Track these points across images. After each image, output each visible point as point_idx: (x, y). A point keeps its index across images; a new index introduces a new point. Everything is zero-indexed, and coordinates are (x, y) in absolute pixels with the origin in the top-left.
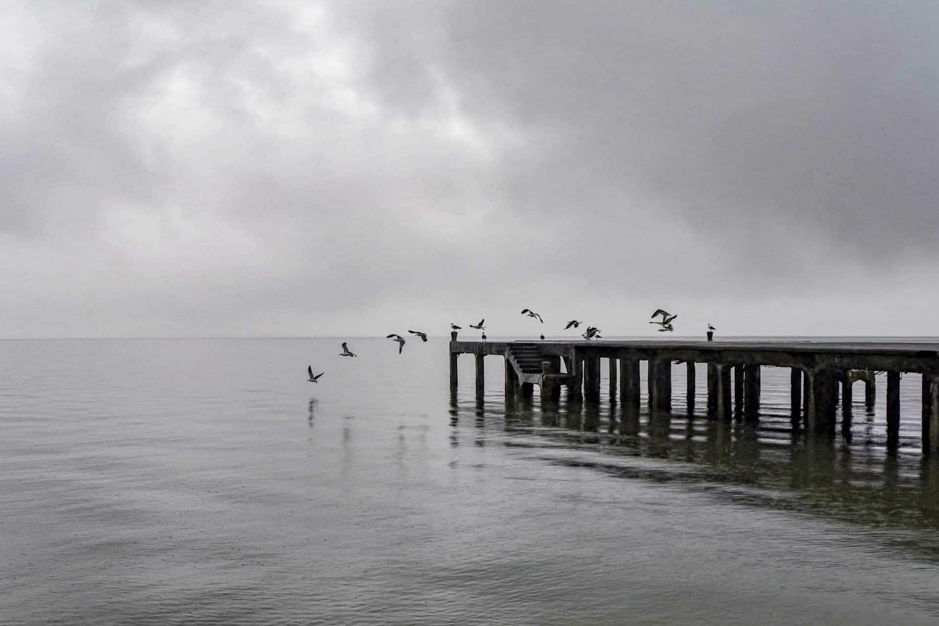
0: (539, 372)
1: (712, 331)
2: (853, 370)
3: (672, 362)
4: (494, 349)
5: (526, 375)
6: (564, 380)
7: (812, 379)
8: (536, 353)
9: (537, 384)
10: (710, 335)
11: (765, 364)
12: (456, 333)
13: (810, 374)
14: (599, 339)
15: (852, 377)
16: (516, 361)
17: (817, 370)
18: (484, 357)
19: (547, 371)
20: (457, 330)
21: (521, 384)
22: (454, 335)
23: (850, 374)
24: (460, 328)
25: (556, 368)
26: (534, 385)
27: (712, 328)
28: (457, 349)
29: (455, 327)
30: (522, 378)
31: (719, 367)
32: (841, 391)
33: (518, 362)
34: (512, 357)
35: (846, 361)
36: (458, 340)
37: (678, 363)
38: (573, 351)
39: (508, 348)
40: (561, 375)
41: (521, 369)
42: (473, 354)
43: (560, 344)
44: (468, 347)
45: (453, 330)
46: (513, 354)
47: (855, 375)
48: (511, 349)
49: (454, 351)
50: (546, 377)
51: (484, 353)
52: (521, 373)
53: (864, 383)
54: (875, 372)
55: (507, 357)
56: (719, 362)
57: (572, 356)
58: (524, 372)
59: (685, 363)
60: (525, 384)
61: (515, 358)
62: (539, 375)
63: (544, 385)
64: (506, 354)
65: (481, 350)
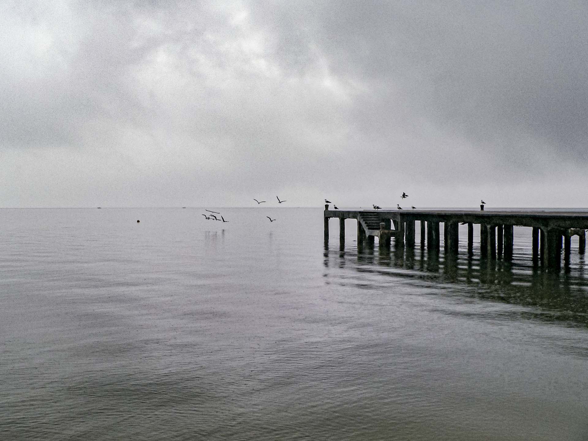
0: (378, 229)
1: (484, 204)
2: (572, 229)
3: (459, 223)
4: (351, 215)
5: (370, 230)
6: (393, 234)
7: (546, 234)
8: (377, 218)
9: (377, 236)
10: (482, 207)
11: (517, 225)
12: (328, 205)
13: (545, 231)
14: (414, 209)
15: (571, 233)
16: (364, 222)
17: (549, 229)
18: (345, 220)
19: (383, 228)
20: (328, 204)
21: (367, 236)
22: (327, 206)
23: (570, 231)
24: (330, 202)
25: (388, 227)
26: (375, 237)
27: (483, 203)
28: (328, 215)
29: (327, 202)
30: (368, 233)
31: (489, 227)
32: (564, 242)
33: (366, 223)
34: (362, 220)
35: (568, 223)
36: (329, 209)
37: (463, 224)
38: (399, 217)
39: (359, 214)
40: (392, 231)
41: (368, 227)
42: (338, 218)
43: (391, 212)
44: (336, 214)
45: (326, 204)
46: (362, 218)
47: (572, 232)
48: (361, 215)
49: (327, 216)
50: (382, 232)
51: (345, 217)
52: (368, 230)
53: (579, 237)
54: (586, 230)
55: (358, 220)
56: (489, 223)
57: (399, 219)
58: (369, 229)
59: (467, 224)
60: (370, 236)
61: (364, 220)
62: (378, 231)
63: (381, 237)
64: (358, 218)
65: (343, 216)
